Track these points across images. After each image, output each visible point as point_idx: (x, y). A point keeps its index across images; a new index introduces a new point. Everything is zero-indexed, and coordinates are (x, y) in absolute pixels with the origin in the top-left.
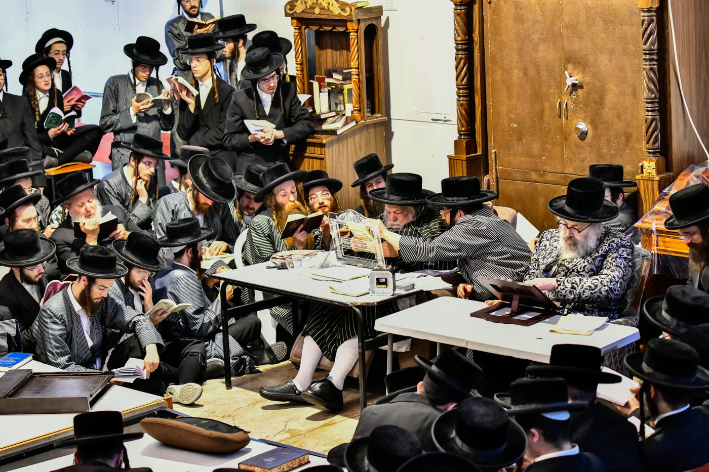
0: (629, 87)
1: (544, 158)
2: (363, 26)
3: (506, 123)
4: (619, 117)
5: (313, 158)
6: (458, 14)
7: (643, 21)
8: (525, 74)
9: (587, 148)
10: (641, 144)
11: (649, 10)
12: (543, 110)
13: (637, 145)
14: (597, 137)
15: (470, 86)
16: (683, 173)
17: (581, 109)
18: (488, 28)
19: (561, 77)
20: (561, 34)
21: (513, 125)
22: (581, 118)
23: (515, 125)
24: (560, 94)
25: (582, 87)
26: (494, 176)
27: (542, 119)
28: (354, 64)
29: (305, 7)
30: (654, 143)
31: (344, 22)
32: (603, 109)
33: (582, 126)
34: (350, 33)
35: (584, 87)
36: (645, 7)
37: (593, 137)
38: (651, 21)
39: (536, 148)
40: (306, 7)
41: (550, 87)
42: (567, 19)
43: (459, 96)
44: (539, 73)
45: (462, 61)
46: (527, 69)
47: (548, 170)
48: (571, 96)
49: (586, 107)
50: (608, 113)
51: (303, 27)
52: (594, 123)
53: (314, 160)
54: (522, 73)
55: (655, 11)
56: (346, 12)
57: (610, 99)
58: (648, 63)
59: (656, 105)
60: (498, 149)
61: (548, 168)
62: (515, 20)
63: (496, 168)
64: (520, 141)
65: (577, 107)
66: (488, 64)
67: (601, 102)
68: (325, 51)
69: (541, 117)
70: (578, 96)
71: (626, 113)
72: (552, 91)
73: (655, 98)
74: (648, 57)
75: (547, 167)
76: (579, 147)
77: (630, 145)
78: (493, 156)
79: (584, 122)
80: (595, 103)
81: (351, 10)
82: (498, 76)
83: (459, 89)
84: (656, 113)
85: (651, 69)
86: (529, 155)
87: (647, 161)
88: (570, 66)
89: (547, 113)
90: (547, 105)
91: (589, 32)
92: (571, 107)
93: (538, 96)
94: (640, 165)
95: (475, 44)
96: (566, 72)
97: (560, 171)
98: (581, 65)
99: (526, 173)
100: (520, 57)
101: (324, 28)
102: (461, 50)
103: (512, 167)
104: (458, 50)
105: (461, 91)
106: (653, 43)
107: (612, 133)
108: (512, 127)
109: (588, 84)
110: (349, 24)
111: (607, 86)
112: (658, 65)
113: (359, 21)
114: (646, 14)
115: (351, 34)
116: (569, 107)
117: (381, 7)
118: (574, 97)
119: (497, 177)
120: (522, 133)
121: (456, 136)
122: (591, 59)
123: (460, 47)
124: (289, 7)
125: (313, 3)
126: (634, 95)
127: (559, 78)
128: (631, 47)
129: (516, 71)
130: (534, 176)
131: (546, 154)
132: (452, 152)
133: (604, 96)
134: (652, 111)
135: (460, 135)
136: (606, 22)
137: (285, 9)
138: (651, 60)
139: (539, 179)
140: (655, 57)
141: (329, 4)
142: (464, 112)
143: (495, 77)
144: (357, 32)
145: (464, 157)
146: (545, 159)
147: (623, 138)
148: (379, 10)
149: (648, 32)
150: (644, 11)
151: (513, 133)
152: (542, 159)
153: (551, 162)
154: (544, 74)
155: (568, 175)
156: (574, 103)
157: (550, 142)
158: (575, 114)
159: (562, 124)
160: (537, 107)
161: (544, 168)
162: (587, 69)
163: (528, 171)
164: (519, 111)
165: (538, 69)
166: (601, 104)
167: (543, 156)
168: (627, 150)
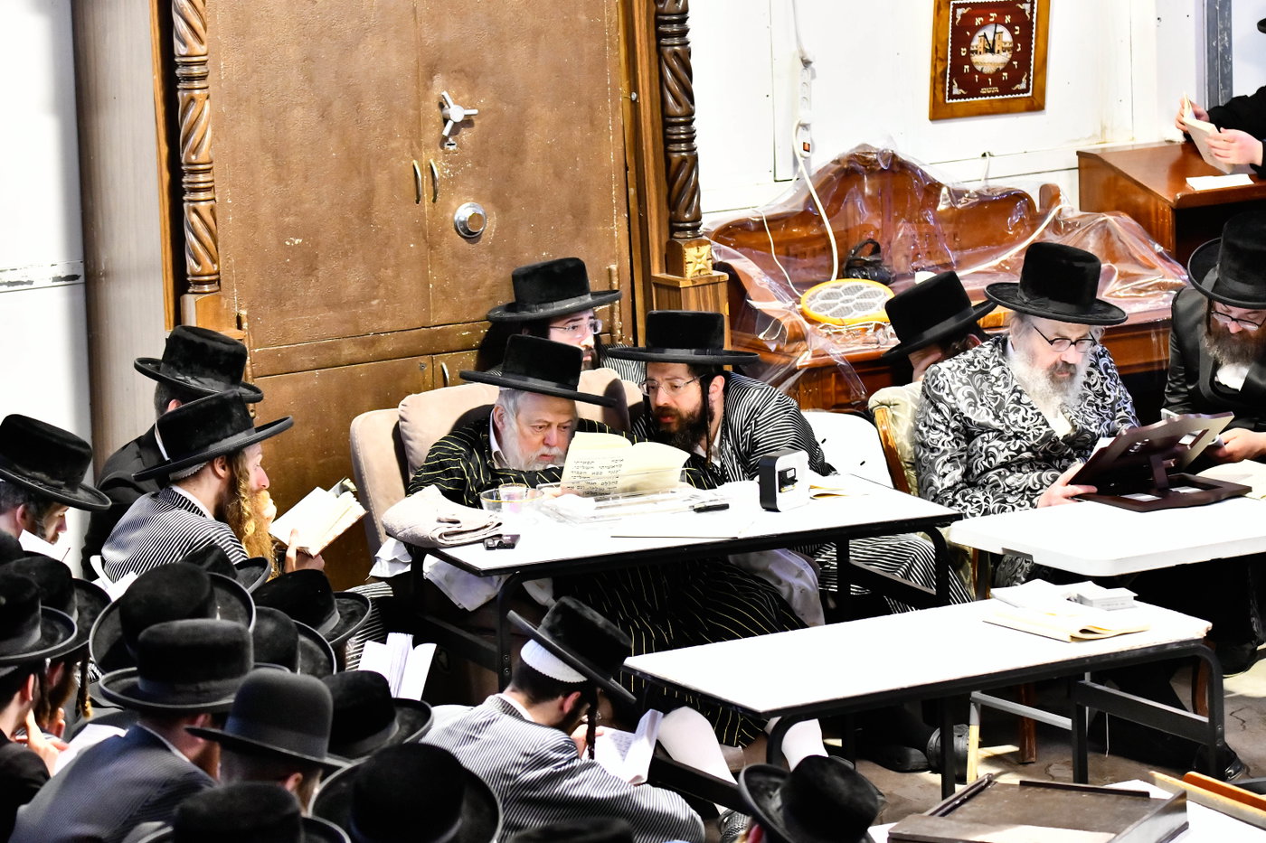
1: (375, 302)
3: (271, 240)
4: (558, 175)
8: (324, 115)
9: (486, 257)
10: (610, 223)
12: (370, 193)
13: (601, 228)
14: (508, 227)
17: (469, 172)
19: (418, 108)
20: (414, 12)
21: (291, 241)
22: (468, 194)
23: (297, 241)
24: (416, 149)
25: (469, 123)
27: (369, 214)
32: (521, 163)
33: (464, 212)
35: (477, 122)
37: (500, 228)
39: (354, 282)
41: (390, 136)
44: (359, 108)
46: (330, 104)
47: (388, 328)
48: (442, 147)
49: (479, 164)
50: (534, 171)
52: (500, 201)
54: (315, 115)
57: (537, 139)
60: (250, 307)
61: (387, 324)
64: (309, 275)
65: (458, 169)
67: (517, 151)
69: (366, 209)
70: (460, 146)
71: (576, 164)
72: (394, 145)
75: (384, 323)
76: (466, 259)
77: (585, 228)
79: (477, 199)
80: (504, 151)
85: (676, 54)
86: (333, 303)
87: (692, 246)
88: (437, 81)
89: (383, 192)
90: (381, 178)
92: (443, 172)
93: (357, 162)
94: (611, 267)
97: (418, 323)
98: (467, 75)
99: (329, 347)
103: (292, 340)
108: (290, 247)
109: (483, 114)
111: (530, 111)
116: (438, 174)
118: (451, 148)
120: (317, 255)
122: (490, 59)
126: (592, 123)
127: (411, 112)
128: (583, 18)
129: (298, 113)
130: (348, 350)
131: (382, 292)
133: (524, 136)
138: (675, 35)
139: (361, 353)
146: (379, 304)
147: (569, 217)
151: (292, 260)
152: (372, 306)
153: (395, 308)
154: (373, 109)
155: (438, 328)
156: (450, 162)
157: (392, 262)
158: (454, 187)
159: (423, 215)
160: (357, 185)
161: (376, 326)
162: (480, 80)
163: (334, 343)
164: (307, 206)
165: (357, 103)
166: (515, 155)
167: (374, 298)
168: (580, 246)
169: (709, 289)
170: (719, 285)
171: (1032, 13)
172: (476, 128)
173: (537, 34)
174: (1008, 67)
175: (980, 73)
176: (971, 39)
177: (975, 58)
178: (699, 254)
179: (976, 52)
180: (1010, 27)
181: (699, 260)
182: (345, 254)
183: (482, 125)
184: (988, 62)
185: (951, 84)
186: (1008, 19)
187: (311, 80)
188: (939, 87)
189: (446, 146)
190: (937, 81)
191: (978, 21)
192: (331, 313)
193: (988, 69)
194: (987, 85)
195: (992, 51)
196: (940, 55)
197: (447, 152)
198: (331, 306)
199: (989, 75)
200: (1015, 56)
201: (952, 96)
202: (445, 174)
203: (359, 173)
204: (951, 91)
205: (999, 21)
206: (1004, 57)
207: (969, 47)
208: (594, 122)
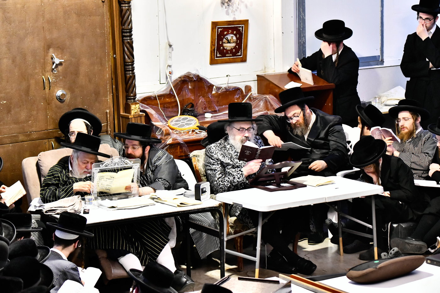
1: (30, 122)
4: (90, 81)
8: (14, 61)
9: (66, 108)
10: (107, 97)
12: (29, 87)
13: (104, 99)
14: (74, 98)
17: (61, 80)
19: (44, 59)
20: (43, 28)
21: (3, 102)
22: (61, 87)
23: (5, 102)
24: (44, 72)
32: (78, 77)
33: (59, 93)
35: (63, 64)
37: (71, 98)
39: (23, 115)
41: (35, 68)
42: (47, 16)
44: (25, 59)
46: (16, 58)
48: (52, 72)
49: (64, 77)
50: (82, 80)
52: (71, 89)
54: (11, 61)
57: (83, 69)
61: (34, 129)
64: (8, 113)
65: (57, 79)
67: (76, 73)
69: (27, 92)
70: (58, 71)
71: (96, 78)
72: (37, 71)
73: (131, 62)
75: (33, 129)
76: (60, 108)
77: (99, 98)
80: (73, 73)
86: (16, 122)
87: (133, 105)
89: (33, 87)
90: (32, 82)
91: (65, 24)
93: (24, 76)
94: (107, 111)
97: (44, 129)
98: (60, 49)
99: (14, 136)
103: (3, 134)
106: (128, 24)
107: (85, 93)
108: (2, 104)
109: (66, 61)
111: (81, 60)
116: (51, 81)
118: (55, 72)
120: (11, 107)
122: (68, 43)
126: (101, 64)
127: (42, 60)
128: (98, 30)
129: (5, 61)
130: (21, 138)
131: (32, 118)
133: (79, 68)
136: (79, 15)
139: (25, 139)
147: (94, 95)
149: (126, 17)
151: (3, 108)
152: (29, 123)
153: (37, 124)
154: (30, 59)
155: (51, 130)
156: (55, 77)
157: (36, 109)
158: (56, 85)
159: (46, 94)
160: (24, 85)
161: (30, 130)
162: (65, 50)
163: (16, 135)
164: (8, 91)
165: (24, 56)
166: (76, 75)
167: (30, 121)
168: (97, 104)
169: (139, 118)
170: (142, 117)
171: (242, 30)
172: (63, 66)
173: (83, 36)
174: (235, 47)
175: (226, 50)
176: (223, 39)
177: (225, 45)
178: (136, 107)
179: (225, 43)
180: (236, 35)
181: (136, 109)
182: (20, 106)
183: (65, 65)
184: (229, 46)
185: (217, 53)
186: (235, 32)
187: (9, 50)
188: (213, 54)
189: (54, 72)
190: (212, 52)
191: (225, 33)
192: (16, 125)
193: (228, 48)
194: (228, 54)
195: (230, 43)
196: (213, 44)
197: (54, 74)
199: (229, 50)
200: (237, 44)
201: (217, 57)
202: (53, 81)
203: (25, 80)
204: (216, 55)
205: (232, 33)
206: (234, 45)
207: (222, 41)
208: (102, 64)
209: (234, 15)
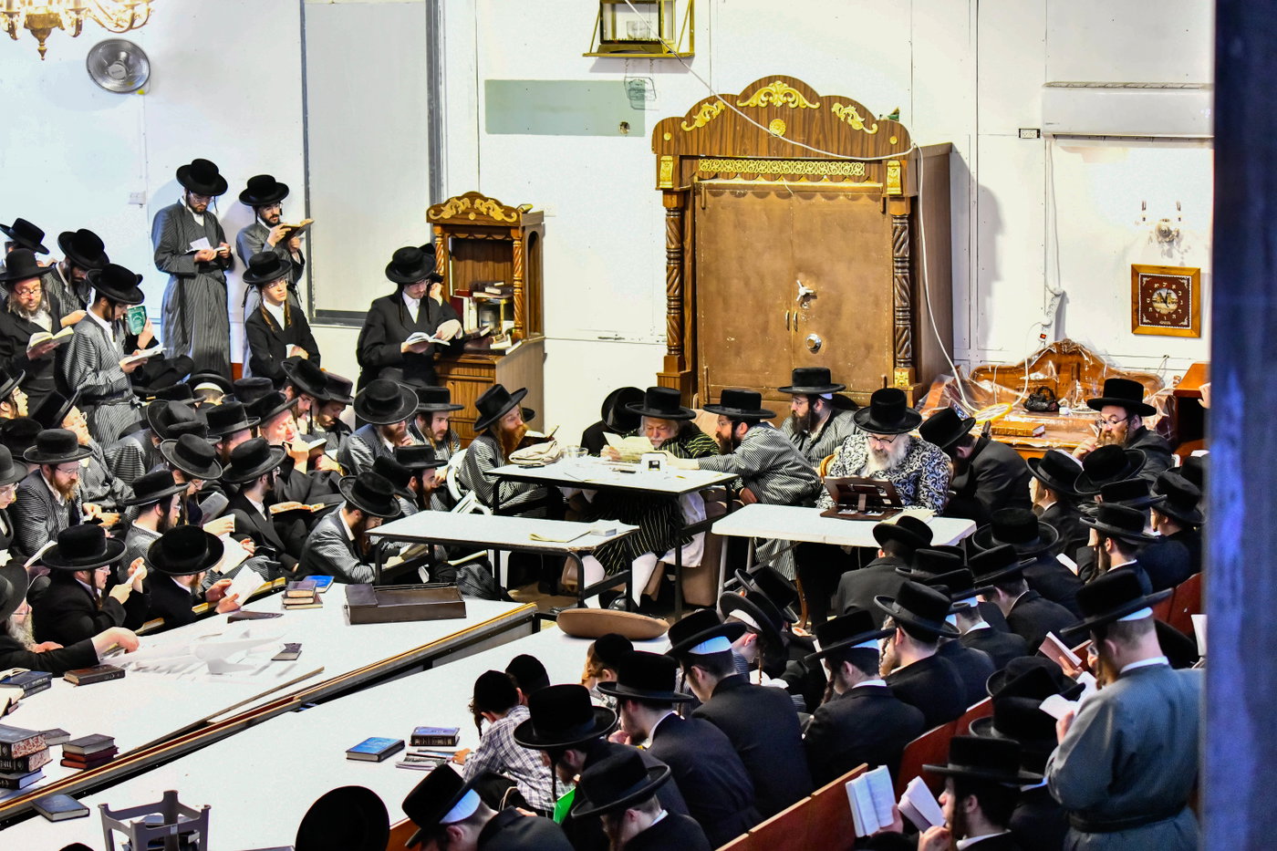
0: (870, 296)
1: (767, 373)
2: (528, 233)
3: (721, 337)
4: (858, 328)
5: (477, 381)
6: (673, 220)
7: (896, 228)
8: (747, 284)
10: (883, 355)
11: (902, 218)
12: (767, 322)
14: (831, 348)
15: (681, 298)
16: (934, 383)
17: (815, 319)
18: (700, 235)
19: (790, 286)
20: (791, 242)
21: (730, 339)
22: (814, 330)
23: (733, 339)
24: (790, 304)
25: (814, 297)
26: (706, 395)
27: (766, 332)
28: (517, 276)
29: (455, 212)
30: (906, 352)
31: (506, 229)
32: (840, 319)
33: (815, 337)
34: (514, 240)
35: (818, 297)
36: (898, 215)
37: (828, 349)
38: (905, 228)
39: (758, 362)
40: (457, 212)
41: (776, 297)
42: (798, 226)
43: (670, 309)
44: (763, 283)
45: (676, 270)
48: (802, 306)
49: (819, 317)
50: (845, 324)
51: (447, 235)
52: (828, 335)
53: (479, 384)
54: (742, 283)
55: (908, 219)
56: (512, 217)
57: (849, 308)
58: (900, 271)
59: (908, 313)
60: (710, 365)
62: (735, 227)
63: (708, 387)
64: (738, 355)
65: (808, 318)
66: (700, 274)
67: (837, 312)
68: (463, 263)
69: (765, 329)
70: (810, 306)
71: (867, 323)
72: (779, 302)
73: (907, 307)
74: (899, 265)
75: (771, 383)
77: (871, 355)
78: (705, 373)
79: (817, 332)
80: (830, 313)
81: (518, 216)
82: (712, 287)
83: (670, 301)
84: (908, 322)
85: (904, 277)
86: (749, 370)
87: (898, 371)
88: (801, 275)
89: (772, 326)
90: (772, 317)
91: (824, 239)
92: (802, 318)
93: (761, 308)
94: (883, 376)
95: (685, 253)
96: (798, 282)
98: (815, 274)
100: (741, 267)
101: (477, 236)
102: (674, 259)
104: (669, 259)
105: (673, 303)
106: (905, 251)
107: (850, 344)
108: (728, 341)
109: (822, 294)
110: (513, 231)
111: (845, 295)
112: (910, 273)
113: (524, 228)
114: (898, 221)
115: (515, 242)
116: (799, 318)
117: (543, 212)
118: (806, 308)
119: (708, 396)
120: (741, 347)
121: (665, 351)
122: (826, 268)
123: (672, 255)
124: (433, 212)
125: (467, 208)
127: (788, 288)
128: (874, 254)
129: (735, 281)
131: (770, 369)
132: (661, 369)
133: (841, 306)
134: (904, 320)
135: (670, 350)
136: (845, 228)
137: (428, 215)
138: (903, 268)
140: (907, 265)
141: (489, 208)
142: (675, 325)
143: (707, 287)
144: (521, 240)
145: (677, 374)
146: (769, 374)
147: (863, 349)
148: (540, 215)
149: (901, 239)
150: (896, 218)
151: (730, 347)
152: (765, 375)
153: (776, 377)
154: (769, 284)
156: (805, 314)
157: (776, 355)
158: (808, 325)
159: (790, 336)
160: (761, 318)
161: (767, 384)
164: (737, 324)
165: (762, 278)
166: (837, 315)
167: (767, 371)
168: (868, 363)
171: (1188, 285)
172: (818, 299)
174: (1176, 312)
175: (1159, 313)
176: (1152, 295)
177: (1155, 305)
178: (902, 376)
179: (1156, 301)
180: (1176, 291)
181: (901, 379)
182: (754, 348)
184: (1162, 308)
185: (1142, 317)
186: (1174, 287)
188: (1135, 317)
190: (1135, 312)
193: (1163, 312)
194: (1164, 320)
195: (1165, 302)
196: (1135, 300)
197: (803, 309)
198: (747, 372)
199: (1164, 315)
200: (1179, 307)
201: (1142, 323)
203: (762, 312)
204: (1142, 320)
205: (1169, 287)
206: (1173, 307)
207: (1151, 298)
208: (877, 304)
209: (1182, 258)
